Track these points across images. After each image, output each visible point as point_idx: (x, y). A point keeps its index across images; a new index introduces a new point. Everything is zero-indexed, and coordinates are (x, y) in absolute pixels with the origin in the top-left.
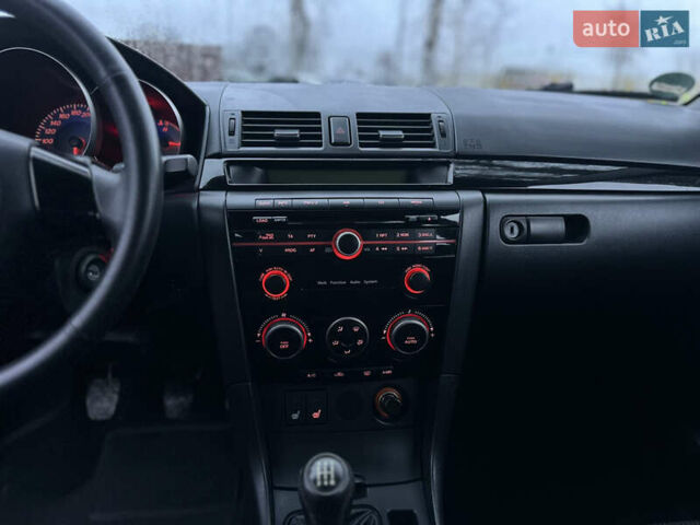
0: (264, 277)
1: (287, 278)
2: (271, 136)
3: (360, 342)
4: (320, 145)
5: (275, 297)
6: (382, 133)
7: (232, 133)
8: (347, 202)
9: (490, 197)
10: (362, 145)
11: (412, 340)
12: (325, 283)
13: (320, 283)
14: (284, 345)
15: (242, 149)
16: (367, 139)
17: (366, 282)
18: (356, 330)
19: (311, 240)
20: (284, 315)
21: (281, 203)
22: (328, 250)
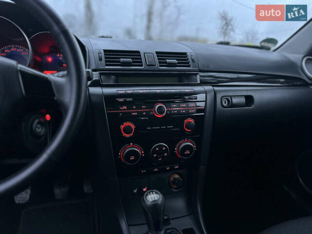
0: (122, 127)
1: (133, 127)
2: (119, 62)
3: (166, 154)
4: (142, 66)
5: (128, 136)
6: (168, 61)
7: (100, 60)
8: (159, 91)
9: (216, 88)
10: (160, 66)
11: (188, 152)
12: (150, 128)
13: (148, 128)
14: (132, 158)
15: (106, 67)
16: (162, 63)
17: (168, 127)
18: (164, 149)
19: (143, 109)
20: (131, 144)
21: (129, 92)
22: (151, 113)
